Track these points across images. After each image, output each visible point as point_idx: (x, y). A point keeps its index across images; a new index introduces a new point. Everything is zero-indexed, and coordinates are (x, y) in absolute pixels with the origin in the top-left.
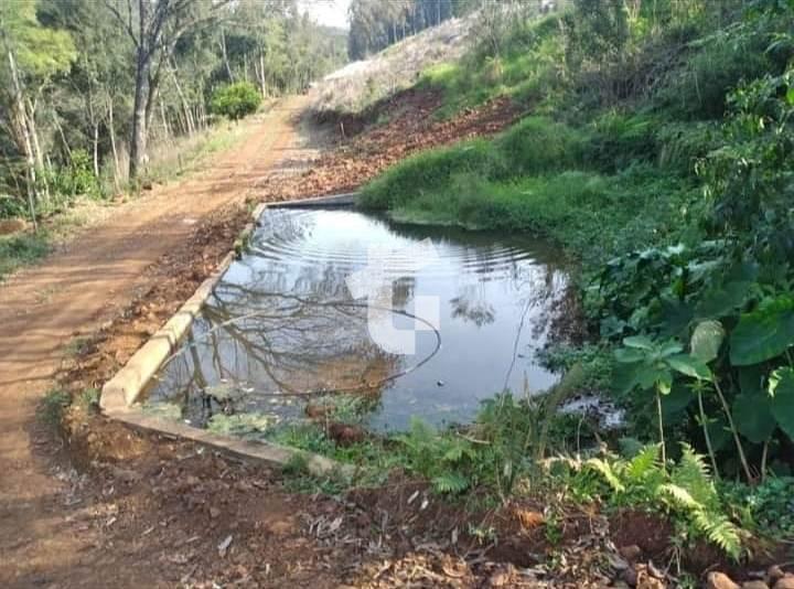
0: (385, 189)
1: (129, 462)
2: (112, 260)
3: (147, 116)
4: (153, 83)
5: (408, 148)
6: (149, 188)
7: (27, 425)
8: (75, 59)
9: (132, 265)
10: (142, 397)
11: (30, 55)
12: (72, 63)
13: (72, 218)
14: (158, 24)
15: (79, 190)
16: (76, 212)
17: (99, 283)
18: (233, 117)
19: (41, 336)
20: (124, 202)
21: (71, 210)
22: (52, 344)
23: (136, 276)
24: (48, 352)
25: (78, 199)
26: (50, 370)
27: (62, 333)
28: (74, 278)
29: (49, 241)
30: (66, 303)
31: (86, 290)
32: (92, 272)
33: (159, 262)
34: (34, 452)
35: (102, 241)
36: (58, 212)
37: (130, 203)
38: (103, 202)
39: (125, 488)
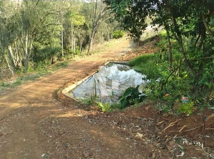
0: (134, 62)
1: (62, 99)
2: (77, 69)
3: (93, 39)
4: (96, 32)
5: (146, 52)
6: (91, 55)
7: (53, 93)
8: (85, 22)
9: (79, 71)
10: (69, 92)
11: (76, 21)
12: (84, 23)
13: (73, 60)
14: (98, 20)
15: (76, 54)
16: (74, 59)
17: (72, 73)
18: (116, 38)
19: (60, 81)
20: (85, 57)
21: (74, 58)
22: (61, 82)
23: (79, 73)
24: (59, 83)
25: (76, 56)
26: (59, 86)
27: (63, 81)
28: (69, 72)
29: (68, 64)
30: (66, 76)
31: (70, 74)
32: (72, 71)
33: (84, 71)
34: (52, 96)
35: (77, 65)
36: (71, 58)
37: (86, 58)
38: (80, 57)
39: (60, 101)
